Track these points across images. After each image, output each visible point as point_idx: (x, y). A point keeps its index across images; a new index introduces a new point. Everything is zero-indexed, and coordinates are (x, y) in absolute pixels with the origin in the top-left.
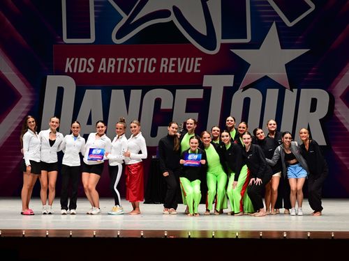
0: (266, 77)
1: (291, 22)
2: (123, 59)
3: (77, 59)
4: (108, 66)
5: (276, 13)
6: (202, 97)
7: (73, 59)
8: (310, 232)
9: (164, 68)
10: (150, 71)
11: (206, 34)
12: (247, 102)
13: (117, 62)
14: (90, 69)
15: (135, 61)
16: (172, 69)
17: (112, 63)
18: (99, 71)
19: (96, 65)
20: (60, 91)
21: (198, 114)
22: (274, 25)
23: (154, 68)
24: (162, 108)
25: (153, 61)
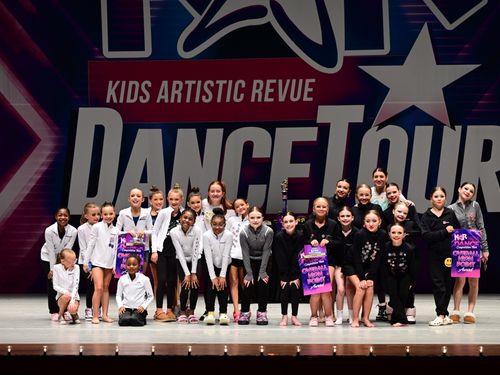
0: (413, 108)
1: (451, 23)
2: (194, 82)
3: (124, 83)
4: (171, 92)
5: (427, 9)
6: (315, 139)
7: (118, 83)
8: (483, 346)
9: (257, 95)
10: (236, 100)
11: (321, 43)
12: (385, 145)
13: (185, 87)
14: (145, 98)
15: (212, 85)
16: (270, 97)
17: (177, 88)
18: (158, 101)
19: (154, 91)
20: (100, 131)
21: (309, 165)
22: (425, 27)
23: (242, 95)
24: (254, 156)
25: (240, 84)
